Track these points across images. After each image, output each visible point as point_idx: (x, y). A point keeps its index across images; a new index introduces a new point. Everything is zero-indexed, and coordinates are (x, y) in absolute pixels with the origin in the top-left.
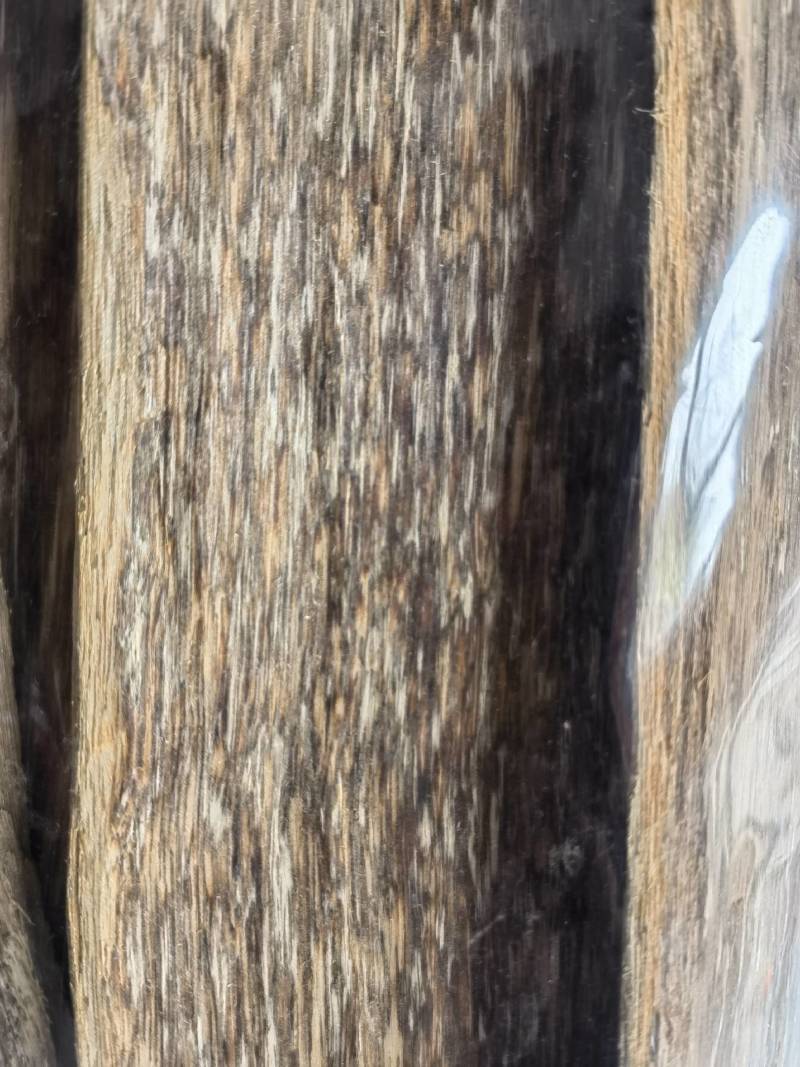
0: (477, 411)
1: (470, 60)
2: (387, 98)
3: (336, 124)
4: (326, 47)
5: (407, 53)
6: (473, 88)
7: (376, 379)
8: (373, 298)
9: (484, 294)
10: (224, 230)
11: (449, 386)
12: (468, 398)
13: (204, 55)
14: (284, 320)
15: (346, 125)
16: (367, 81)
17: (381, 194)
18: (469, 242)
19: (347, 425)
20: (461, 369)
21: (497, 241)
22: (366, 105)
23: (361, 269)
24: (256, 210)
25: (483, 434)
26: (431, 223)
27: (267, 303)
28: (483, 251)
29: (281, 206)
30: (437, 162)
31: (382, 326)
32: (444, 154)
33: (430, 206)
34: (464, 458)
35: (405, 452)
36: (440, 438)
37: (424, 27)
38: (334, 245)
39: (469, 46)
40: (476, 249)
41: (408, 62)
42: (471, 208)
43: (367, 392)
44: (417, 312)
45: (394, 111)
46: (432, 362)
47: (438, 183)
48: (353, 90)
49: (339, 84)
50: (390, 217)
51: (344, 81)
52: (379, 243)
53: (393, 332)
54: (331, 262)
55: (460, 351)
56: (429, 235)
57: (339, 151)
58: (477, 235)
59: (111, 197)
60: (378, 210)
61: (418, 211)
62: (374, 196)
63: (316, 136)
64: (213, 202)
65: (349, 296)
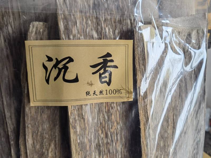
0: (117, 148)
1: (112, 110)
2: (103, 116)
3: (98, 121)
4: (96, 113)
5: (105, 111)
6: (113, 113)
7: (105, 148)
8: (104, 139)
9: (117, 135)
10: (86, 137)
11: (114, 146)
12: (116, 147)
13: (82, 119)
14: (94, 144)
15: (99, 121)
16: (101, 115)
17: (104, 127)
18: (114, 130)
19: (102, 153)
20: (115, 144)
21: (118, 128)
22: (101, 118)
23: (102, 136)
24: (90, 133)
25: (118, 150)
26: (110, 129)
27: (92, 143)
28: (116, 130)
29: (92, 131)
30: (110, 122)
31: (105, 142)
32: (110, 121)
33: (109, 127)
34: (117, 154)
35: (109, 155)
36: (113, 152)
37: (107, 107)
38: (99, 134)
39: (112, 108)
40: (115, 130)
41: (105, 112)
42: (114, 126)
43: (104, 149)
44: (109, 139)
45: (104, 117)
46: (112, 144)
47: (110, 124)
48: (99, 117)
49: (97, 116)
50: (105, 129)
51: (98, 115)
52: (104, 133)
53: (107, 142)
54: (99, 136)
55: (115, 142)
56: (110, 130)
57: (98, 123)
58: (115, 129)
59: (74, 138)
60: (103, 129)
61: (108, 128)
62: (103, 128)
63: (95, 122)
64: (85, 134)
65: (101, 139)
